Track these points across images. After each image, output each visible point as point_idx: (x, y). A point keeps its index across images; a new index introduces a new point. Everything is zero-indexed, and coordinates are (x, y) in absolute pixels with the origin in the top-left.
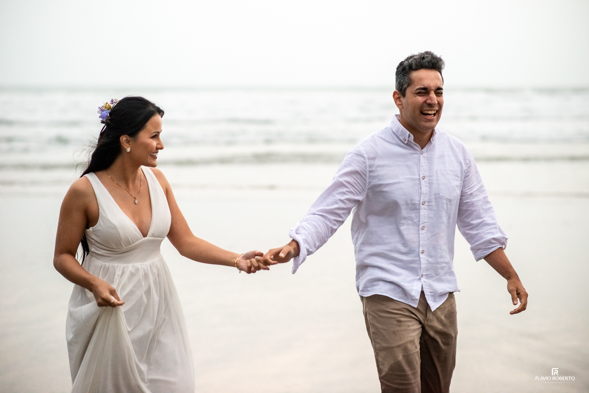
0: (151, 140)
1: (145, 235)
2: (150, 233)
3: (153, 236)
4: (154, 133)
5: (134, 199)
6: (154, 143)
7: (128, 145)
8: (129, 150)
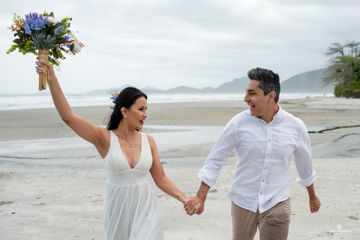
0: (139, 112)
1: (132, 167)
2: (136, 167)
3: (138, 168)
4: (141, 107)
5: (130, 145)
6: (141, 113)
7: (126, 114)
8: (126, 117)
